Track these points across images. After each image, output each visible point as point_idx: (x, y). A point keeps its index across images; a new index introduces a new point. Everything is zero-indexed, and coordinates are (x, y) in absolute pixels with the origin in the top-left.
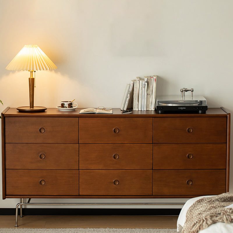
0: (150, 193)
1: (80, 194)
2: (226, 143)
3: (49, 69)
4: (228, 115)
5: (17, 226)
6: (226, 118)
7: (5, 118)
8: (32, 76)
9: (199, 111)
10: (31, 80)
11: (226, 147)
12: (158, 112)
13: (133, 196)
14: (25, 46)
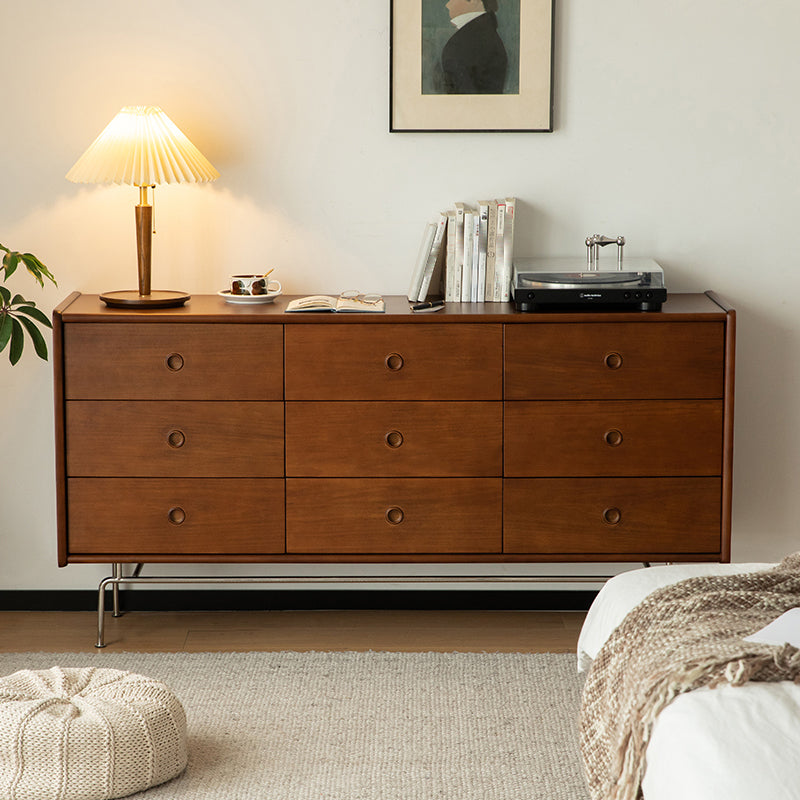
0: (496, 548)
1: (290, 549)
2: (723, 399)
3: (194, 179)
4: (728, 317)
5: (102, 644)
6: (722, 324)
7: (67, 325)
8: (146, 201)
9: (640, 305)
10: (141, 211)
11: (723, 410)
12: (520, 307)
13: (445, 557)
14: (123, 110)
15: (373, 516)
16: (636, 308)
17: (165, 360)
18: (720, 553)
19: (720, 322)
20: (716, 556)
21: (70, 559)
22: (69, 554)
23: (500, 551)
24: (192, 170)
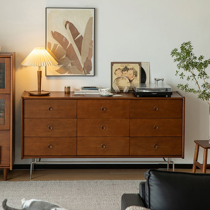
0: (128, 154)
1: (77, 155)
2: (182, 118)
3: (52, 65)
4: (183, 98)
5: (31, 178)
6: (182, 100)
7: (24, 100)
8: (40, 70)
9: (166, 96)
10: (39, 72)
11: (182, 121)
12: (137, 96)
13: (116, 156)
14: (35, 48)
15: (98, 146)
16: (165, 96)
17: (49, 108)
18: (182, 155)
19: (181, 99)
20: (181, 156)
21: (24, 157)
22: (24, 156)
23: (129, 155)
24: (52, 63)
